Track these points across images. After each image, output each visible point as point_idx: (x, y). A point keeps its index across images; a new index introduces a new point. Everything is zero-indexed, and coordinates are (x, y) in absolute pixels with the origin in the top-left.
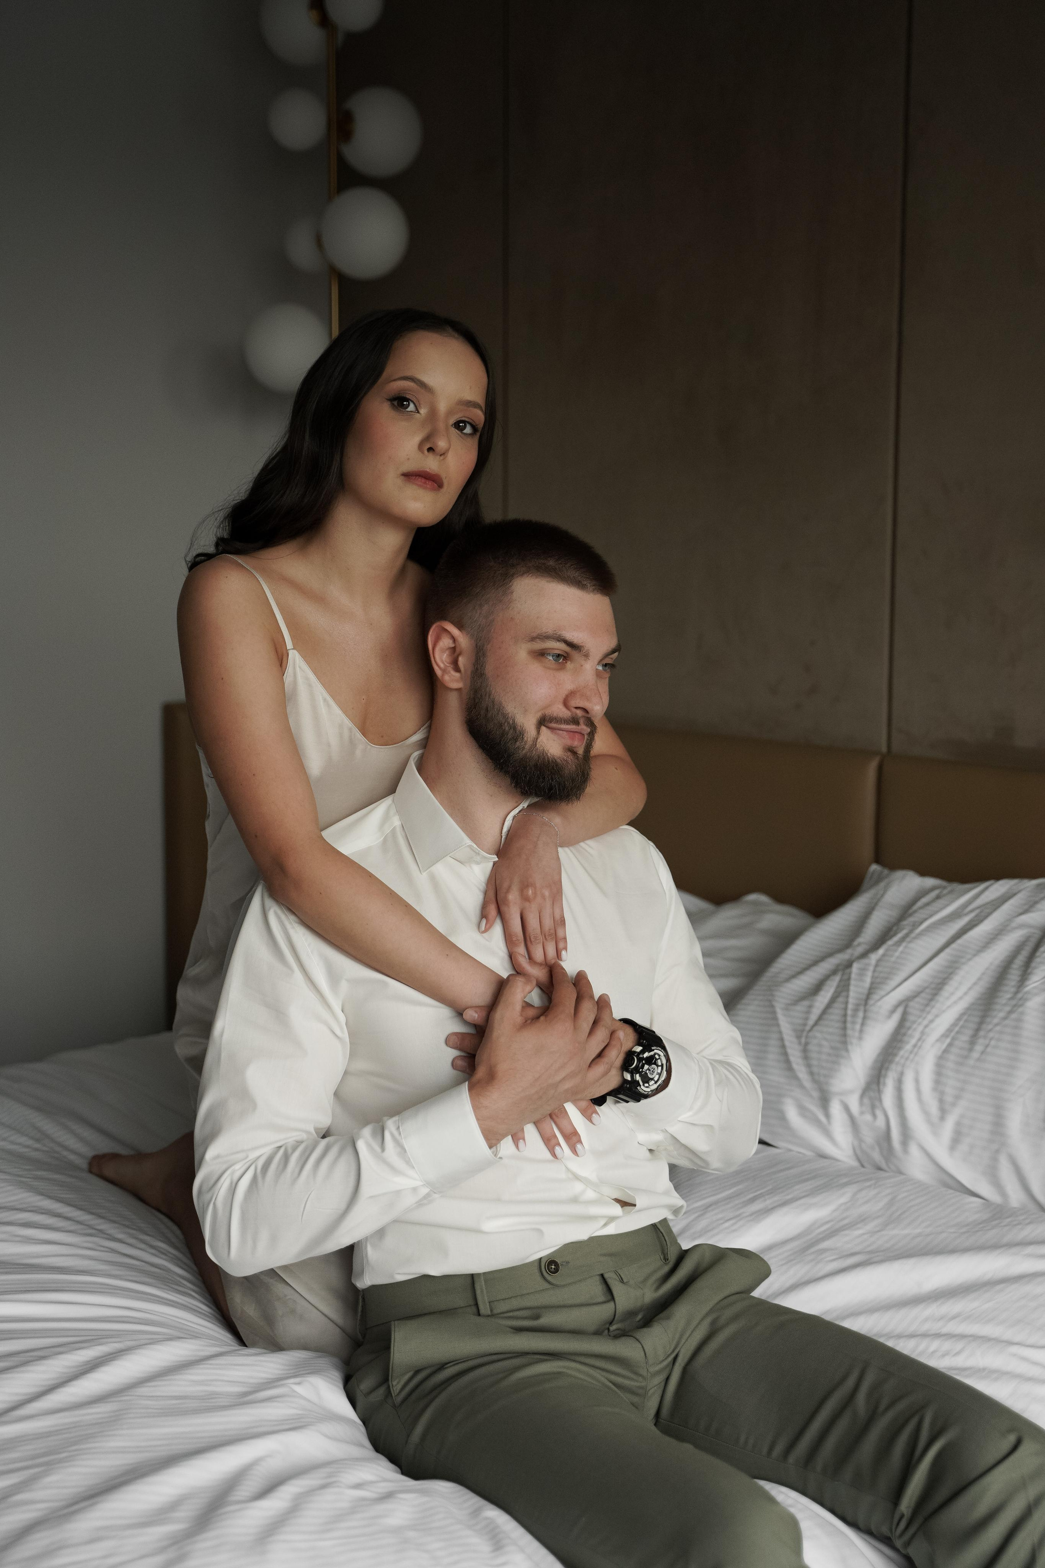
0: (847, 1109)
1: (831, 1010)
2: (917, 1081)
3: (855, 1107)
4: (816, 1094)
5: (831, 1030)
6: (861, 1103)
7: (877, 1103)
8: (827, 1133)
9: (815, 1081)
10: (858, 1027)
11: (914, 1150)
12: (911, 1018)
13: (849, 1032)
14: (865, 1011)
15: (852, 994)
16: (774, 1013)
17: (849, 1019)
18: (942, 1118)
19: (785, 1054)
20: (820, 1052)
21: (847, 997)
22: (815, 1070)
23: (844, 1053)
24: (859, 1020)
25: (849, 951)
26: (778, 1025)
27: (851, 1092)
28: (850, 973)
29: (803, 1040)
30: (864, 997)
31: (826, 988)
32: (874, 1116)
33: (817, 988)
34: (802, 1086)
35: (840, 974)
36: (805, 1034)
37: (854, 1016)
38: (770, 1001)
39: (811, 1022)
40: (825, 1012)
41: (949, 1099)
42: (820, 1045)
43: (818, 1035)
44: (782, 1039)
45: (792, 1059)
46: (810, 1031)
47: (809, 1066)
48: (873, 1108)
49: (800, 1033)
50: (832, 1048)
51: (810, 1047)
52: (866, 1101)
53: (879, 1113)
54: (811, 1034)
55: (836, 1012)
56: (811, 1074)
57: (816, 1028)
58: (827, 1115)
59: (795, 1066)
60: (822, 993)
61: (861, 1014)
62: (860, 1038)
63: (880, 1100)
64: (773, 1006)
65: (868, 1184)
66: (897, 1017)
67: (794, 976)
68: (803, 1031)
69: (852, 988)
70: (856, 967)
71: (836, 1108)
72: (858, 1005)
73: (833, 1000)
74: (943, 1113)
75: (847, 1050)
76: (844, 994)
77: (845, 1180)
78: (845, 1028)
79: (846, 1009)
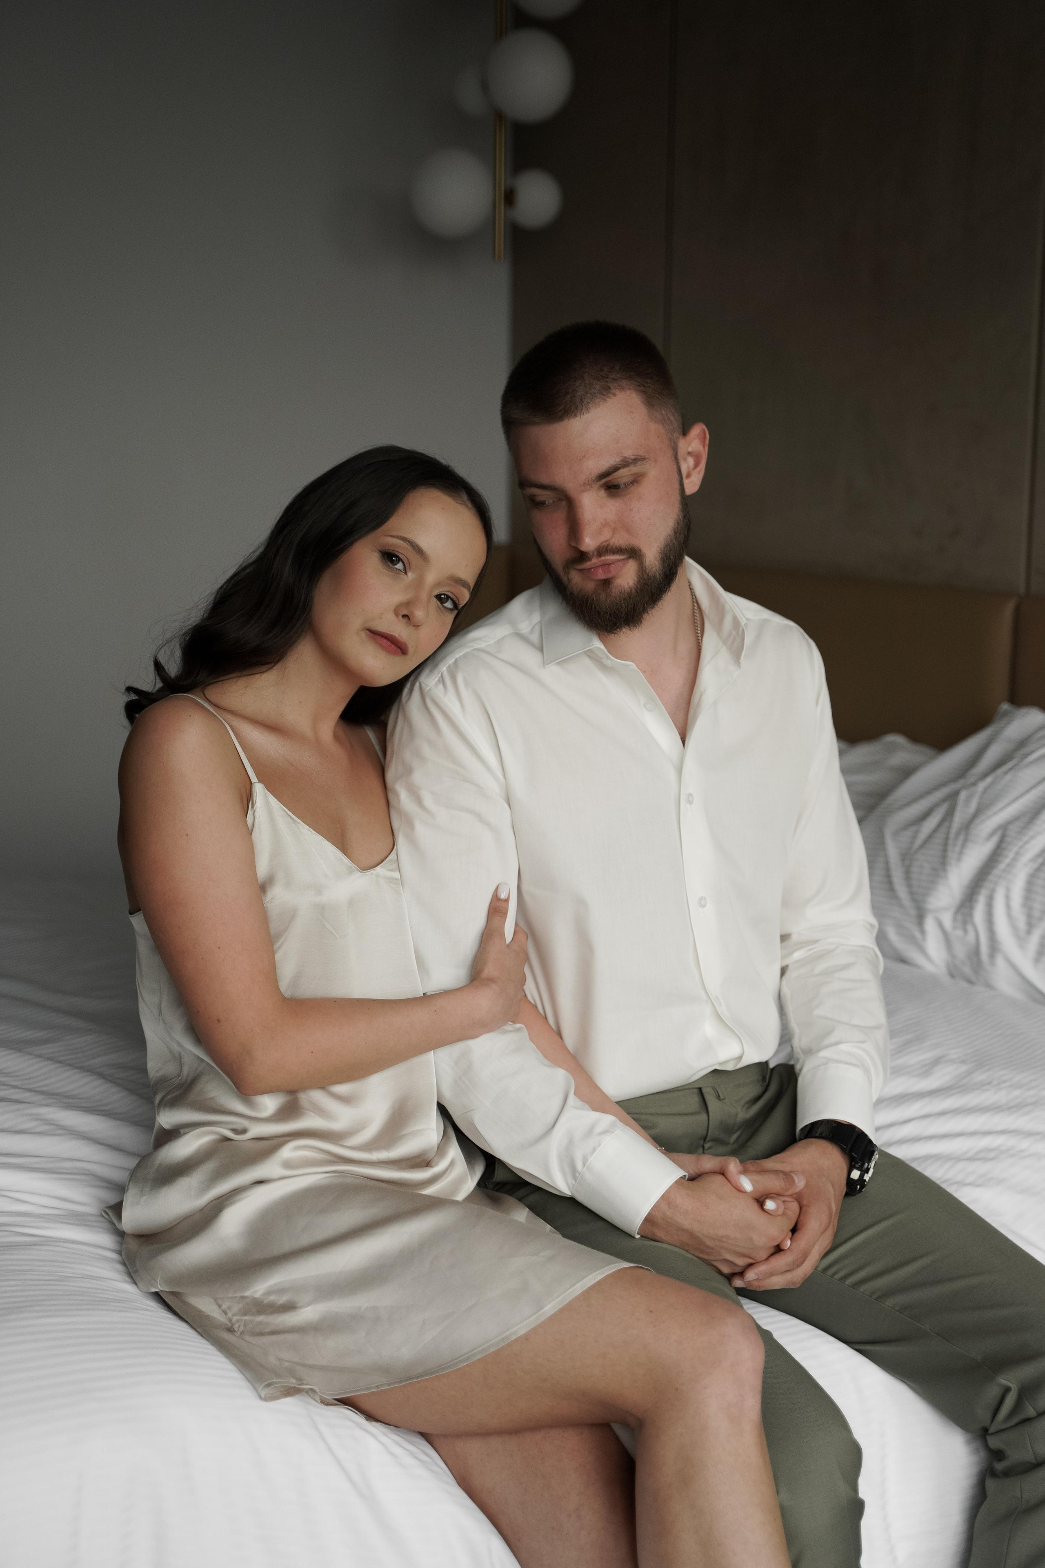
0: (940, 925)
1: (936, 836)
2: (1008, 898)
3: (948, 924)
4: (913, 912)
5: (933, 853)
6: (955, 920)
7: (968, 920)
9: (914, 900)
10: (957, 852)
11: (1000, 961)
12: (1008, 839)
13: (949, 856)
14: (966, 836)
15: (956, 819)
16: (885, 835)
17: (951, 842)
18: (1029, 932)
19: (889, 875)
20: (920, 873)
21: (951, 822)
22: (914, 889)
23: (941, 876)
24: (959, 846)
25: (961, 781)
26: (886, 849)
27: (946, 910)
28: (956, 802)
29: (907, 863)
30: (967, 822)
31: (933, 816)
32: (965, 931)
33: (925, 816)
34: (901, 906)
35: (949, 802)
36: (909, 857)
37: (955, 840)
38: (883, 826)
39: (916, 846)
40: (929, 837)
41: (1036, 914)
42: (921, 867)
43: (922, 857)
44: (887, 863)
45: (894, 879)
46: (914, 854)
47: (909, 886)
48: (965, 923)
49: (907, 857)
50: (933, 869)
51: (912, 869)
52: (959, 917)
53: (970, 928)
54: (915, 857)
55: (940, 836)
56: (911, 893)
57: (920, 851)
58: (923, 932)
59: (897, 886)
60: (930, 820)
61: (962, 838)
62: (959, 859)
63: (972, 917)
64: (884, 832)
66: (995, 840)
67: (908, 804)
68: (907, 854)
69: (958, 814)
70: (963, 795)
71: (930, 924)
72: (961, 829)
73: (939, 825)
74: (1030, 926)
75: (944, 873)
76: (949, 819)
78: (945, 851)
79: (948, 835)
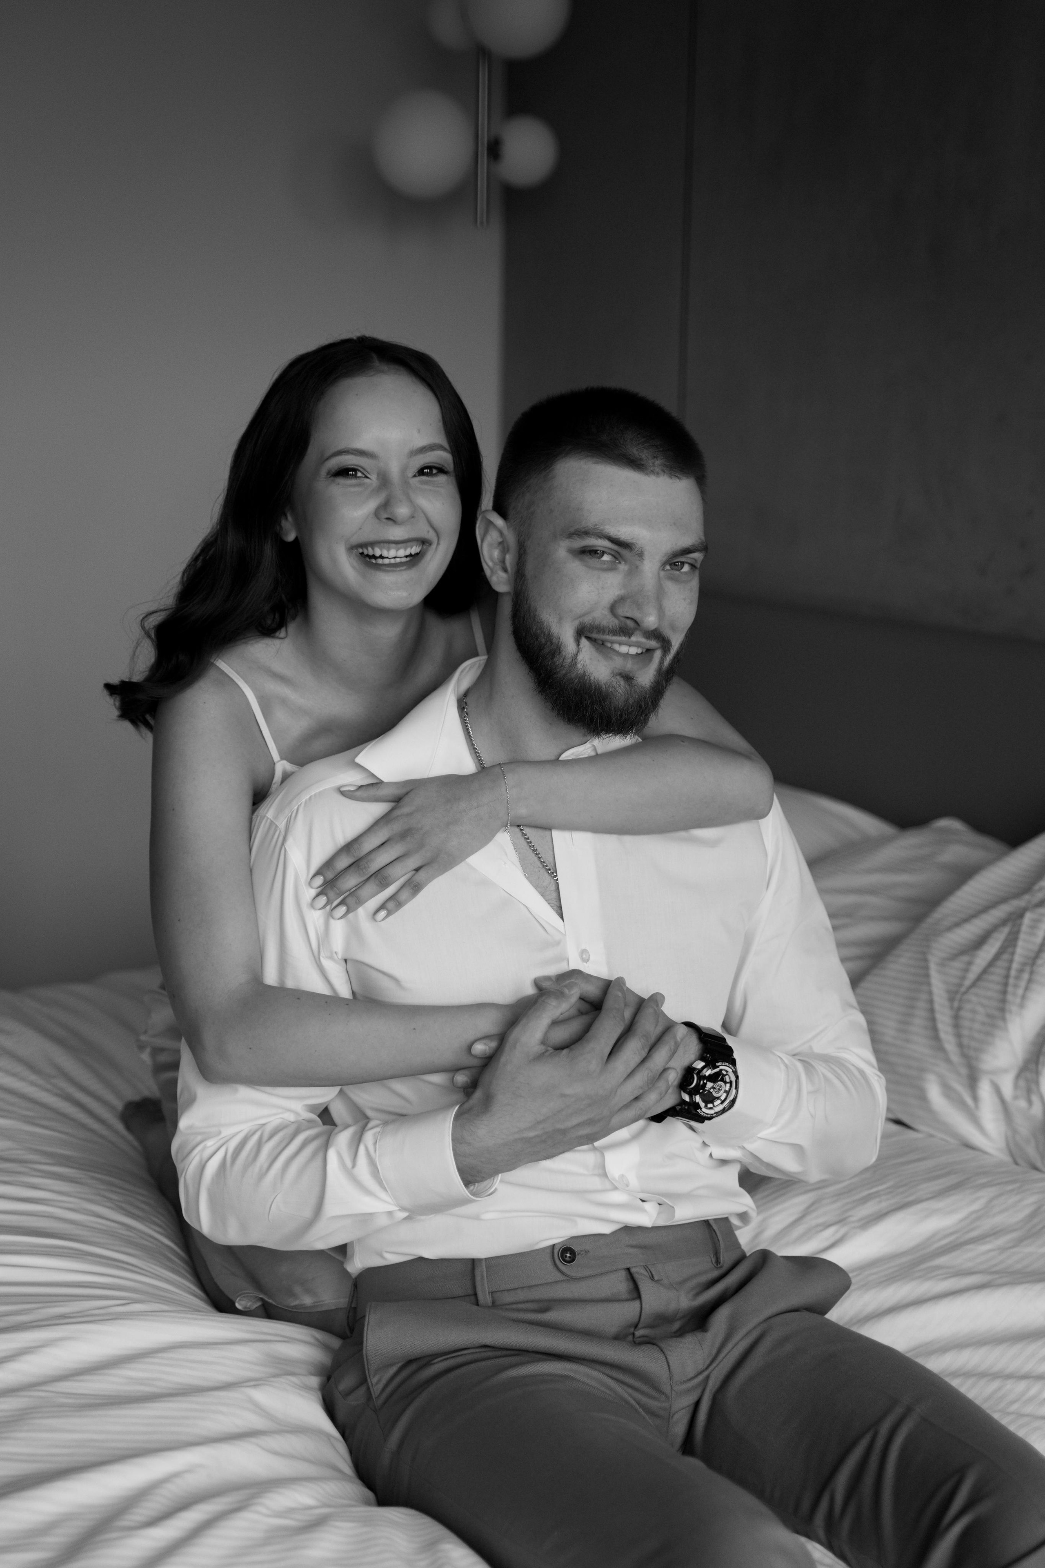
0: (998, 1091)
1: (992, 969)
3: (1007, 1089)
4: (964, 1071)
5: (989, 994)
6: (1016, 1086)
7: (1033, 1087)
8: (974, 1119)
9: (964, 1056)
10: (1020, 992)
13: (1009, 997)
14: (1032, 973)
15: (1019, 950)
16: (927, 968)
17: (1011, 981)
19: (933, 1020)
20: (973, 1020)
21: (1013, 954)
22: (965, 1041)
23: (1000, 1023)
24: (1023, 984)
25: (1027, 897)
26: (929, 984)
27: (1005, 1071)
28: (1020, 925)
29: (956, 1004)
30: (1032, 955)
31: (991, 941)
32: (1030, 1102)
33: (982, 941)
34: (948, 1060)
35: (1010, 924)
36: (958, 996)
37: (1017, 978)
38: (924, 953)
39: (967, 983)
40: (985, 971)
42: (974, 1012)
43: (974, 999)
44: (931, 1002)
45: (940, 1026)
46: (965, 993)
47: (958, 1036)
48: (1029, 1091)
49: (956, 995)
50: (989, 1016)
51: (963, 1013)
52: (1022, 1083)
53: (1035, 1098)
54: (966, 997)
55: (998, 971)
56: (960, 1045)
57: (973, 990)
58: (975, 1098)
59: (942, 1035)
60: (986, 947)
61: (1026, 976)
62: (1022, 1006)
63: (1037, 1083)
64: (926, 960)
65: (1014, 1186)
67: (957, 925)
68: (957, 992)
69: (1020, 943)
70: (1028, 917)
71: (985, 1090)
72: (1024, 964)
73: (997, 957)
75: (1004, 1019)
76: (1010, 950)
77: (985, 1179)
78: (1005, 992)
79: (1009, 969)
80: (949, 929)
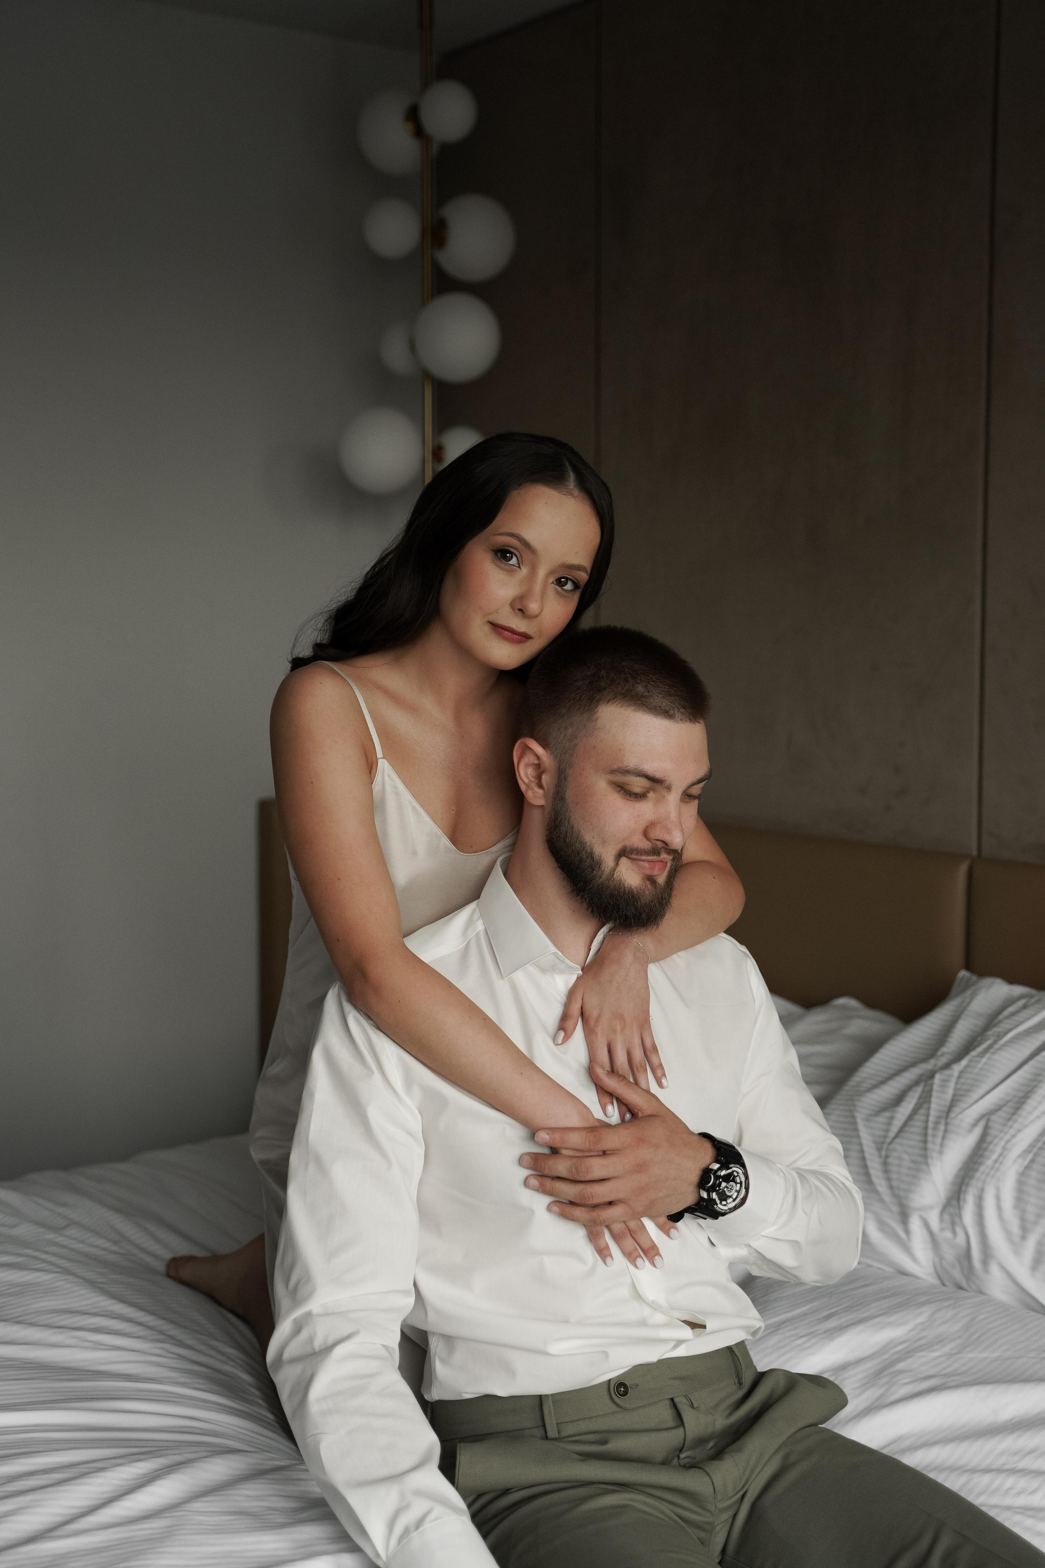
0: (926, 1225)
1: (912, 1123)
2: (998, 1198)
3: (935, 1224)
4: (895, 1209)
5: (912, 1143)
6: (941, 1219)
7: (957, 1220)
8: (907, 1249)
9: (895, 1195)
10: (939, 1140)
11: (994, 1268)
12: (993, 1132)
13: (930, 1145)
14: (946, 1124)
15: (933, 1106)
16: (855, 1123)
17: (930, 1132)
18: (1024, 1237)
19: (865, 1166)
20: (900, 1166)
21: (929, 1109)
22: (895, 1184)
23: (924, 1167)
24: (940, 1134)
25: (933, 1061)
26: (859, 1137)
27: (932, 1207)
28: (932, 1085)
29: (884, 1153)
30: (946, 1109)
31: (908, 1099)
32: (955, 1233)
33: (899, 1099)
34: (881, 1201)
35: (922, 1084)
36: (885, 1146)
37: (935, 1129)
38: (851, 1111)
39: (892, 1134)
40: (905, 1124)
41: (1030, 1217)
42: (900, 1159)
43: (899, 1147)
44: (862, 1150)
45: (872, 1171)
46: (891, 1143)
47: (889, 1179)
48: (953, 1224)
49: (881, 1145)
50: (914, 1162)
51: (890, 1160)
52: (946, 1217)
53: (959, 1230)
54: (891, 1147)
55: (917, 1124)
56: (891, 1187)
57: (897, 1140)
58: (907, 1231)
59: (875, 1179)
60: (904, 1104)
61: (942, 1127)
62: (941, 1152)
63: (960, 1217)
64: (854, 1117)
65: (946, 1304)
66: (978, 1131)
67: (876, 1086)
68: (883, 1143)
69: (933, 1100)
70: (938, 1077)
71: (915, 1224)
72: (939, 1117)
73: (914, 1112)
74: (1025, 1231)
75: (927, 1164)
76: (925, 1106)
77: (924, 1299)
78: (925, 1142)
79: (927, 1121)
80: (870, 1090)
